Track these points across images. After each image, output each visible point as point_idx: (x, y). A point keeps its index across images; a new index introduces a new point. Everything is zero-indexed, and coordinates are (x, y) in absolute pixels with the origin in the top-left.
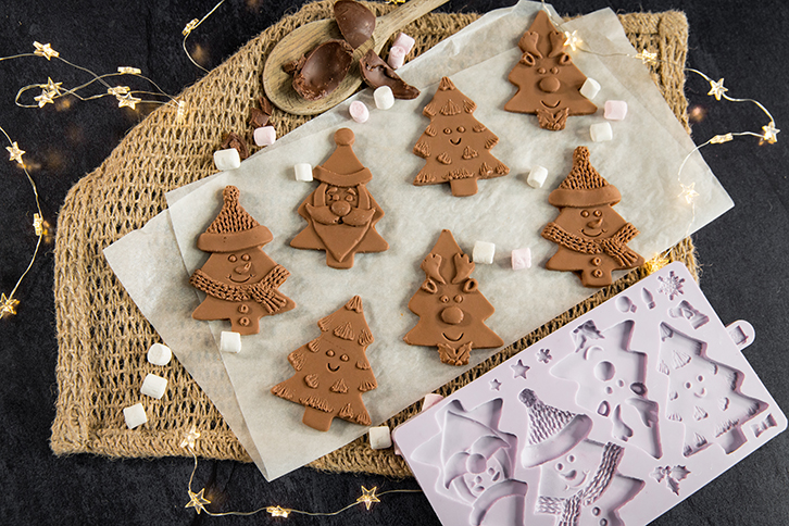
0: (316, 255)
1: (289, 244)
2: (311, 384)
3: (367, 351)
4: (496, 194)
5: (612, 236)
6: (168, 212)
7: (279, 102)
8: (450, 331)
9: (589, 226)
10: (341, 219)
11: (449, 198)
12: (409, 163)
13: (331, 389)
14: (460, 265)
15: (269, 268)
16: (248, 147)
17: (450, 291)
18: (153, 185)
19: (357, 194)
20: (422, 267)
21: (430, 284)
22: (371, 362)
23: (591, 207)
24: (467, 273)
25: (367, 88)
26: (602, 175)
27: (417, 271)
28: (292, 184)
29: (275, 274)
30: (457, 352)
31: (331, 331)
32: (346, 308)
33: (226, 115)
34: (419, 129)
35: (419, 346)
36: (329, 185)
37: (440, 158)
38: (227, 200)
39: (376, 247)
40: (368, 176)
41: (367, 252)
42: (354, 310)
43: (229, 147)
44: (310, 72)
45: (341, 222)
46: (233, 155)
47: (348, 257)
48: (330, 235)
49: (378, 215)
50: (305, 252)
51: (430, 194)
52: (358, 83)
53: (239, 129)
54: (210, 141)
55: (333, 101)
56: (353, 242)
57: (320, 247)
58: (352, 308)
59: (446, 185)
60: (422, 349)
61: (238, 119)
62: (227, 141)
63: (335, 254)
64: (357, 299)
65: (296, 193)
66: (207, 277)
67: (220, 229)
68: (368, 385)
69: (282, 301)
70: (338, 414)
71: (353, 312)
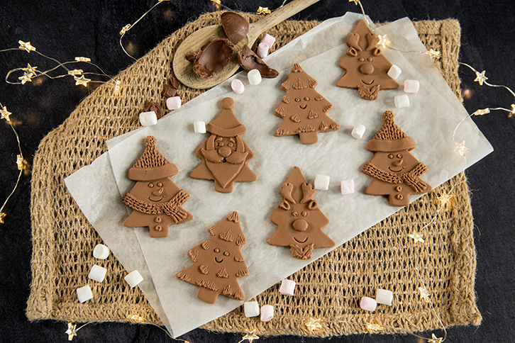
0: (207, 183)
1: (190, 175)
2: (203, 272)
3: (242, 249)
4: (330, 143)
5: (409, 172)
6: (108, 154)
7: (183, 80)
8: (299, 236)
9: (394, 165)
10: (225, 159)
11: (298, 145)
12: (272, 121)
13: (217, 275)
14: (306, 191)
15: (175, 192)
16: (162, 111)
17: (299, 208)
18: (98, 137)
19: (236, 142)
20: (280, 192)
21: (285, 204)
22: (244, 256)
23: (395, 152)
24: (310, 196)
25: (243, 70)
26: (402, 130)
27: (276, 195)
28: (192, 135)
29: (179, 196)
30: (303, 250)
31: (217, 235)
32: (228, 219)
33: (148, 89)
34: (278, 98)
35: (277, 246)
36: (217, 136)
37: (293, 118)
38: (148, 145)
39: (248, 177)
40: (244, 130)
41: (243, 182)
42: (233, 221)
43: (149, 110)
44: (204, 60)
45: (225, 161)
46: (152, 115)
47: (229, 185)
48: (217, 170)
49: (250, 156)
50: (200, 181)
51: (286, 143)
52: (237, 67)
53: (157, 99)
54: (137, 107)
55: (220, 79)
56: (233, 175)
57: (212, 178)
58: (231, 219)
59: (297, 136)
60: (279, 248)
61: (156, 92)
62: (148, 107)
63: (221, 182)
64: (235, 213)
65: (194, 141)
66: (134, 198)
67: (143, 165)
68: (243, 273)
69: (184, 215)
70: (222, 292)
71: (232, 223)
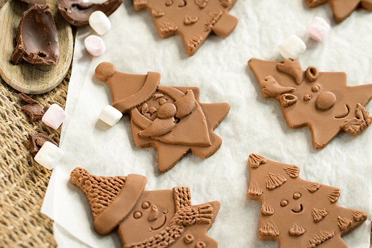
1: (160, 172)
2: (301, 232)
3: (302, 176)
4: (250, 11)
6: (58, 226)
8: (337, 111)
10: (175, 118)
11: (223, 42)
12: (170, 48)
13: (316, 222)
14: (290, 68)
15: (170, 197)
16: (52, 134)
17: (303, 90)
18: (25, 216)
19: (165, 93)
20: (268, 96)
21: (287, 97)
22: (312, 180)
24: (300, 68)
25: (81, 28)
27: (266, 103)
28: (111, 132)
29: (180, 196)
30: (358, 118)
31: (266, 191)
32: (255, 168)
33: (12, 128)
34: (146, 21)
35: (330, 142)
36: (137, 107)
37: (187, 21)
38: (84, 180)
39: (220, 113)
40: (157, 76)
41: (220, 122)
42: (262, 163)
43: (39, 147)
45: (178, 120)
47: (213, 137)
48: (183, 133)
49: (196, 91)
52: (69, 30)
53: (31, 130)
54: (21, 157)
55: (68, 56)
56: (203, 123)
57: (187, 149)
58: (255, 164)
59: (213, 35)
60: (334, 140)
61: (22, 125)
62: (32, 146)
63: (201, 141)
64: (253, 157)
65: (120, 136)
67: (105, 202)
68: (335, 194)
69: (208, 207)
70: (341, 229)
71: (262, 166)
